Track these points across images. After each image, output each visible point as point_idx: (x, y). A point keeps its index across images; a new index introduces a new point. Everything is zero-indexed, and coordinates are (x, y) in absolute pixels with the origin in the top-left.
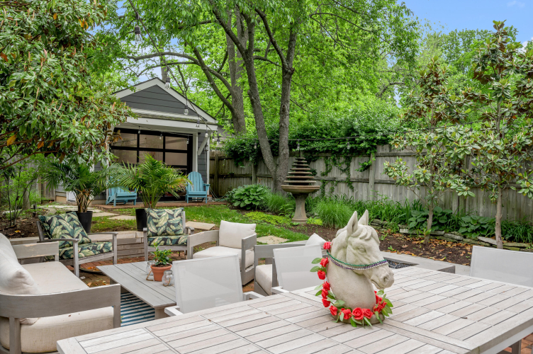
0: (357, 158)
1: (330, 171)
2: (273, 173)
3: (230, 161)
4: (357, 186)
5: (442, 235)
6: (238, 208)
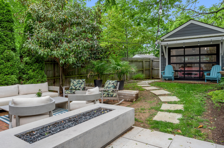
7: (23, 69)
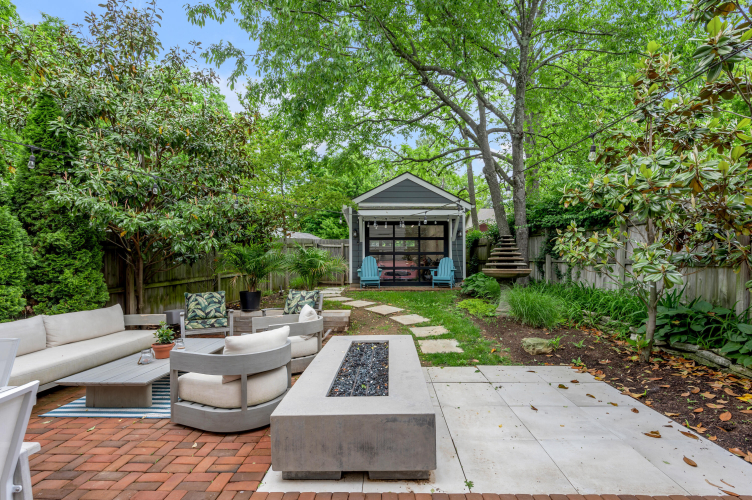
5: (694, 352)
7: (37, 267)
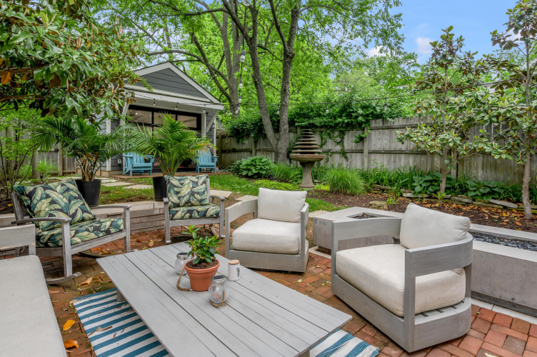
0: (351, 132)
1: (324, 144)
2: (274, 146)
3: (232, 139)
4: (351, 157)
5: (449, 199)
6: (247, 176)
